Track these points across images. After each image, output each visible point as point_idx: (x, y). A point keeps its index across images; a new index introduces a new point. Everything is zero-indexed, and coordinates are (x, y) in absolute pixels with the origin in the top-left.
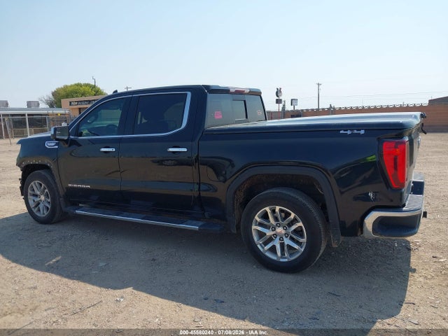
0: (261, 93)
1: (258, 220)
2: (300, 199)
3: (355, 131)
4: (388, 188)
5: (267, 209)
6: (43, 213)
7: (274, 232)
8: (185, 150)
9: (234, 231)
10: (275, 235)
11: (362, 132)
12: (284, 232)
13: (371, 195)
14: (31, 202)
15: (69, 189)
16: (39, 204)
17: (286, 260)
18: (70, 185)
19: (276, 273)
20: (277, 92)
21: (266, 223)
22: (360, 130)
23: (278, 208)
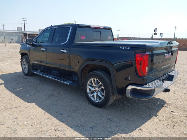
0: (111, 29)
1: (89, 83)
2: (104, 76)
3: (126, 48)
4: (137, 75)
5: (92, 79)
6: (26, 72)
7: (95, 89)
8: (66, 51)
9: (82, 87)
10: (95, 91)
11: (129, 48)
12: (98, 90)
13: (129, 78)
14: (23, 67)
15: (33, 64)
16: (25, 68)
17: (97, 102)
18: (33, 62)
19: (94, 107)
20: (155, 30)
21: (91, 85)
22: (128, 47)
23: (95, 79)
